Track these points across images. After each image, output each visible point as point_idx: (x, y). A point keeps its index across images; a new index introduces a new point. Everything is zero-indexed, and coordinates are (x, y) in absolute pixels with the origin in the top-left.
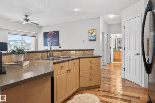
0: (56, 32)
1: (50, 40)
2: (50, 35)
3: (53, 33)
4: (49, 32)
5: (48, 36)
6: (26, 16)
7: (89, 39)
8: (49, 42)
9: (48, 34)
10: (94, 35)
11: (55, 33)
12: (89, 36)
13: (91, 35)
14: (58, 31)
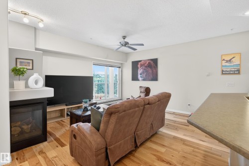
0: (152, 60)
1: (143, 72)
2: (142, 65)
3: (148, 62)
4: (140, 61)
5: (139, 66)
6: (124, 37)
7: (223, 71)
8: (141, 74)
9: (139, 63)
10: (234, 64)
11: (152, 62)
12: (223, 66)
13: (227, 64)
14: (157, 59)
